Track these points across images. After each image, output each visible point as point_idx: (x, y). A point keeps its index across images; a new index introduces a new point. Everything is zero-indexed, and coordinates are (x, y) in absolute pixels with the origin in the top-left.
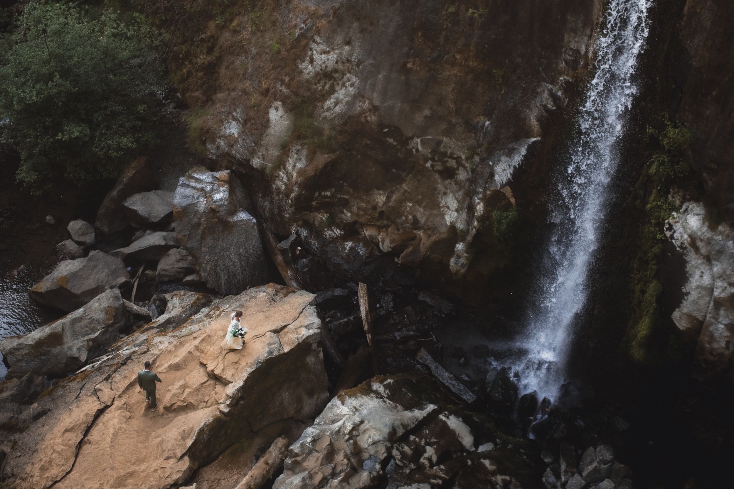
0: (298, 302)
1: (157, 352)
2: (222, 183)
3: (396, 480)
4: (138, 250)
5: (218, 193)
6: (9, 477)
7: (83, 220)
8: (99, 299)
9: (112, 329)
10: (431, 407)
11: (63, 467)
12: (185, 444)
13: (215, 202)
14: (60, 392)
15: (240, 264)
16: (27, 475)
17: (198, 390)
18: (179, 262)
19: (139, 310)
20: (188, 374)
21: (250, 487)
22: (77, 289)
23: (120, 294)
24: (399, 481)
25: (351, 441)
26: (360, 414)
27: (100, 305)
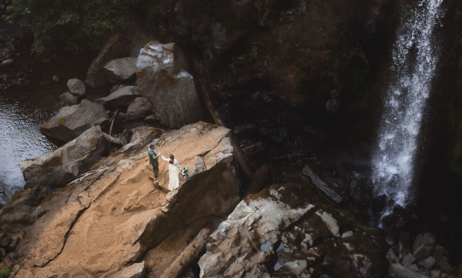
0: (218, 134)
1: (121, 171)
2: (169, 52)
3: (284, 258)
4: (113, 98)
5: (166, 59)
6: (20, 257)
7: (78, 78)
8: (86, 133)
9: (95, 153)
10: (311, 206)
11: (55, 250)
12: (138, 234)
13: (165, 65)
14: (56, 198)
15: (183, 107)
16: (31, 255)
17: (147, 196)
18: (142, 106)
19: (114, 140)
20: (141, 186)
21: (181, 263)
22: (73, 126)
23: (100, 130)
24: (285, 258)
25: (253, 231)
26: (260, 212)
27: (87, 137)
